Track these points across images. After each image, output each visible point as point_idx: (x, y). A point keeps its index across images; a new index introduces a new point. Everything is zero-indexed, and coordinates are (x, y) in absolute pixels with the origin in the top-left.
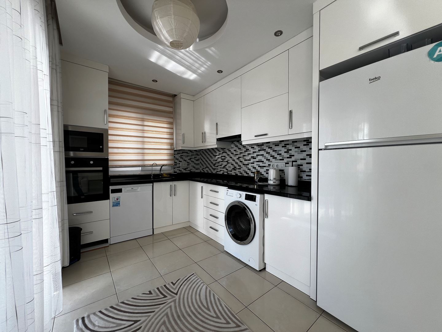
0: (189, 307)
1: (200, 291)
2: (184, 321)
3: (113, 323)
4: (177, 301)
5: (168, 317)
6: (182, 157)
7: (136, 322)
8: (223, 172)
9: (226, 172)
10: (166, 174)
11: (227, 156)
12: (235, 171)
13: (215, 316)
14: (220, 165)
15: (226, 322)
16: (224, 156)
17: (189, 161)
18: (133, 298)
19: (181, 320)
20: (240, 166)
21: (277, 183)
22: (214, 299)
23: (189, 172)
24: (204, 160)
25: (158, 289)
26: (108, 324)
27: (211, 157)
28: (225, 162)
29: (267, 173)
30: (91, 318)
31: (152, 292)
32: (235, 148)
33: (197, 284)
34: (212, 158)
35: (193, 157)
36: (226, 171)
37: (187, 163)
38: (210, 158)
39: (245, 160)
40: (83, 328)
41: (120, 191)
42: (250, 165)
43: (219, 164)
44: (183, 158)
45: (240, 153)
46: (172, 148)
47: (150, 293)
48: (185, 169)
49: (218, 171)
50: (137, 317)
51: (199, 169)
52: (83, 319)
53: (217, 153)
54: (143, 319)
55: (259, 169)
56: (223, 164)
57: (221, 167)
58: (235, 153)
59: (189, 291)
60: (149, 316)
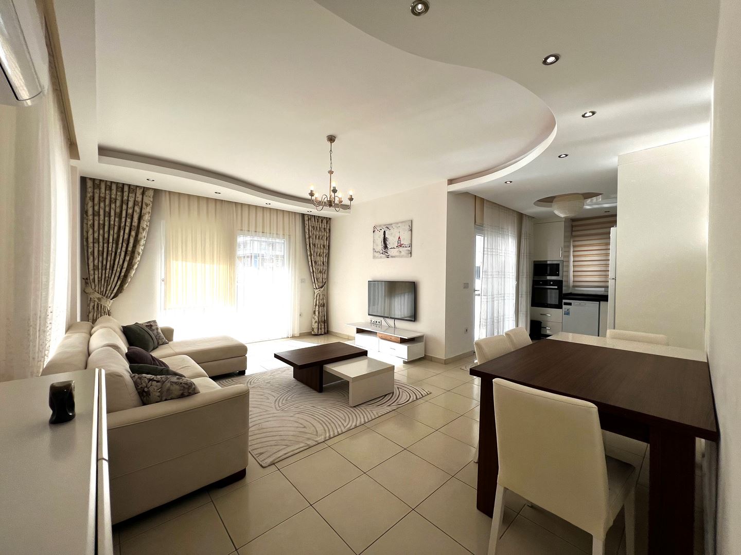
41: (570, 304)
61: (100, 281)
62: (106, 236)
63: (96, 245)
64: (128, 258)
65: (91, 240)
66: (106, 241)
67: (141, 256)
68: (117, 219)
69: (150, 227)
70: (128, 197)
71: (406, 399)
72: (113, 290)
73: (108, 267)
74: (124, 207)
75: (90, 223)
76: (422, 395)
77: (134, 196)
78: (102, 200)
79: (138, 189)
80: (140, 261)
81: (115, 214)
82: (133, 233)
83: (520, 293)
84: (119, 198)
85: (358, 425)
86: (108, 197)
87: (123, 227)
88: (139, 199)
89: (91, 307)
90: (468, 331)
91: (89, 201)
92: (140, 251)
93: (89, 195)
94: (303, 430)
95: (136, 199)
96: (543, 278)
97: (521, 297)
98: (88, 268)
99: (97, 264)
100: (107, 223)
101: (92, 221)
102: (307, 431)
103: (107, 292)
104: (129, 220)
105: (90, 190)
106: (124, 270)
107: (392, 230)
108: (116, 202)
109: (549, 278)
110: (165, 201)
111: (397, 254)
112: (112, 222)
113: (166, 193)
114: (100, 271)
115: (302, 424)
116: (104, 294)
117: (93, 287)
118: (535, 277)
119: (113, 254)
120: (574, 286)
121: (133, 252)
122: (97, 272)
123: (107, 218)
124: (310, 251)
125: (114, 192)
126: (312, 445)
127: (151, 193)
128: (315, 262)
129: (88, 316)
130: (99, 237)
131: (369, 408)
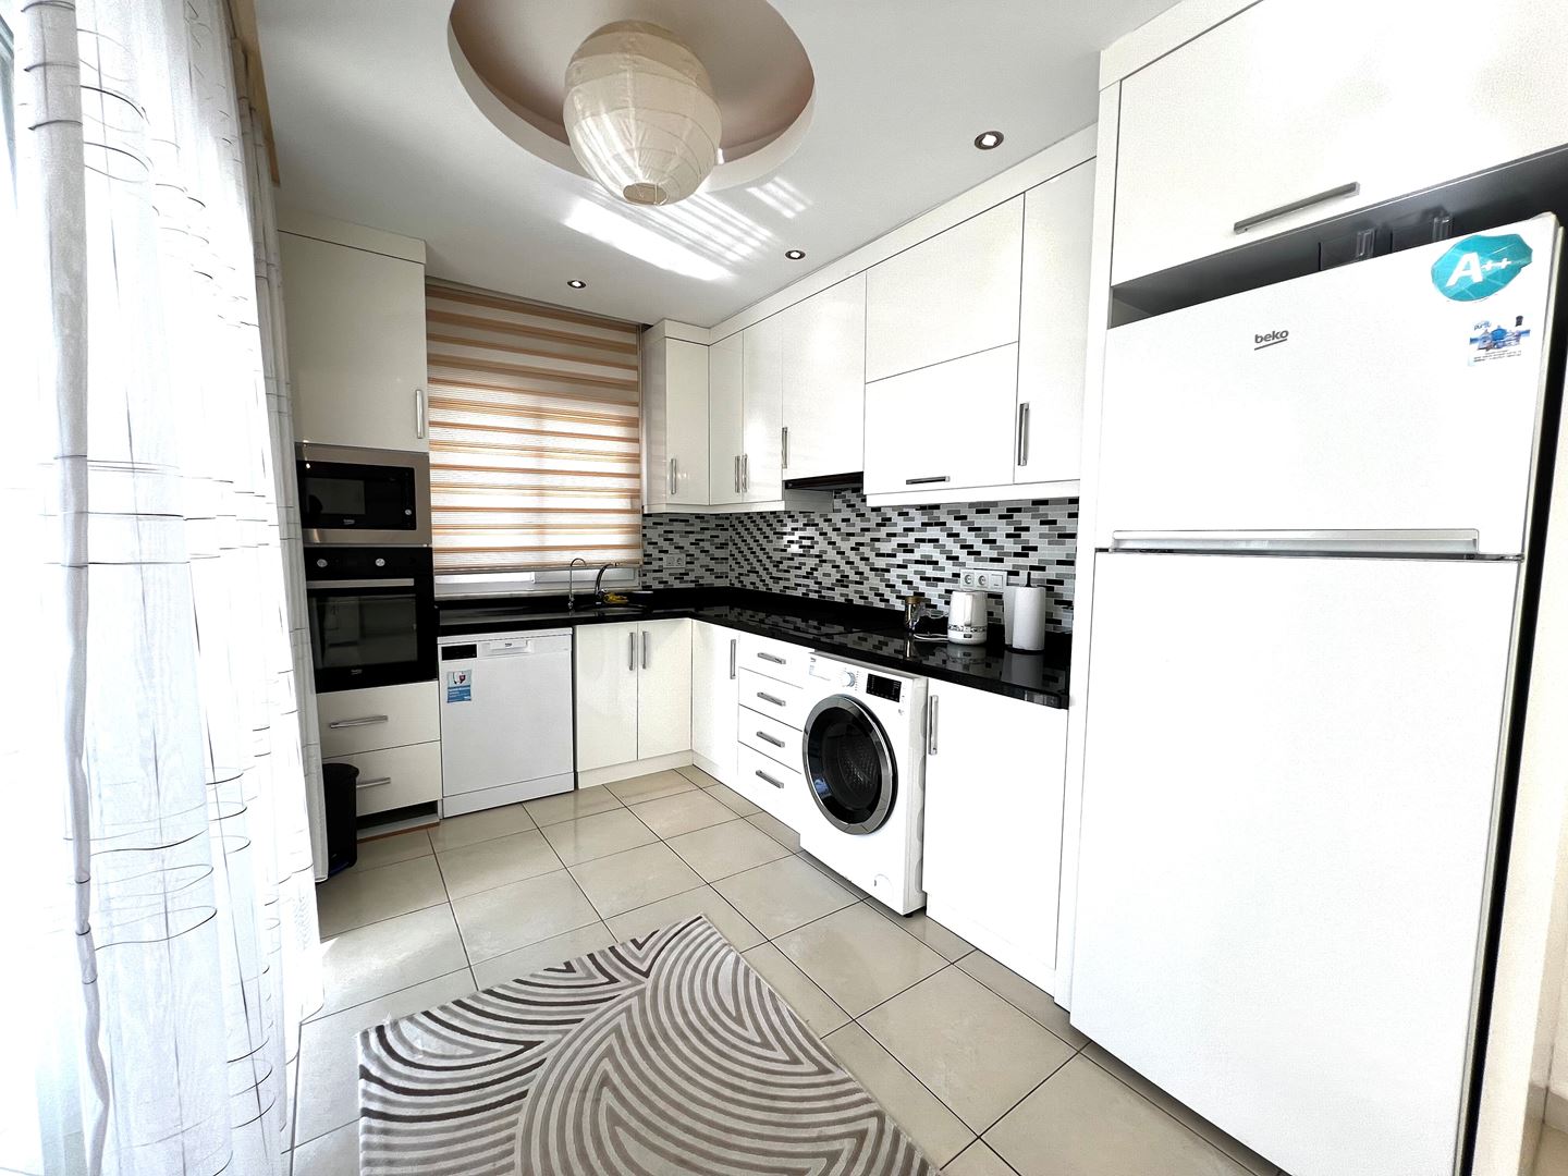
0: (684, 1013)
1: (718, 968)
2: (667, 1050)
3: (466, 1045)
4: (648, 994)
5: (620, 1037)
6: (670, 536)
7: (529, 1045)
8: (804, 590)
9: (816, 592)
10: (616, 594)
11: (818, 538)
12: (844, 590)
13: (758, 1040)
14: (796, 568)
15: (788, 1058)
16: (809, 538)
17: (692, 550)
18: (518, 981)
19: (657, 1048)
20: (862, 573)
21: (977, 637)
22: (760, 993)
23: (693, 585)
24: (744, 549)
25: (591, 956)
26: (450, 1049)
27: (765, 537)
28: (811, 556)
29: (947, 603)
30: (402, 1030)
31: (575, 965)
32: (847, 513)
33: (708, 949)
34: (771, 541)
35: (706, 536)
36: (816, 587)
37: (687, 555)
38: (762, 541)
39: (878, 555)
40: (383, 1054)
41: (470, 651)
42: (895, 572)
43: (791, 563)
44: (672, 540)
45: (863, 530)
46: (638, 507)
47: (569, 968)
48: (680, 577)
49: (788, 588)
50: (532, 1032)
51: (727, 577)
52: (380, 1030)
53: (786, 525)
54: (549, 1039)
55: (922, 587)
56: (805, 564)
57: (798, 572)
58: (845, 528)
59: (684, 968)
60: (567, 1032)
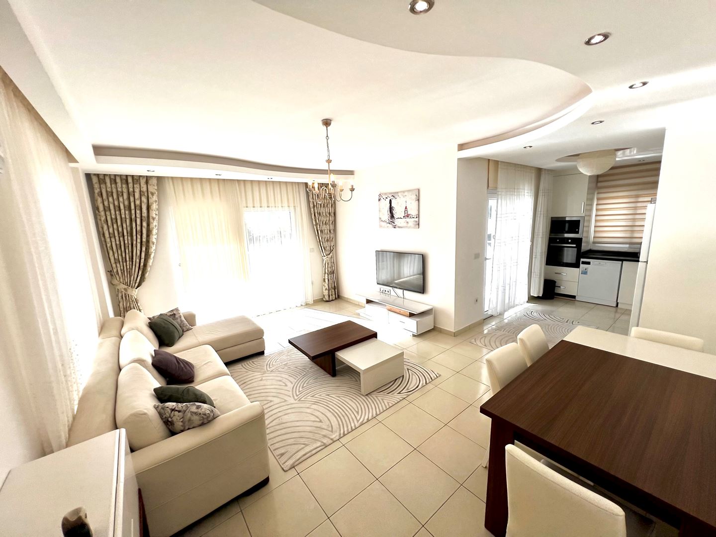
41: (589, 263)
61: (123, 273)
62: (120, 229)
63: (113, 240)
64: (144, 249)
65: (107, 235)
66: (121, 234)
67: (156, 245)
68: (127, 212)
69: (159, 215)
70: (133, 188)
71: (416, 383)
72: (136, 280)
73: (128, 259)
74: (132, 199)
75: (103, 218)
76: (431, 378)
77: (138, 186)
78: (110, 194)
79: (141, 178)
80: (155, 250)
81: (125, 207)
82: (145, 224)
83: (534, 254)
84: (125, 190)
85: (370, 418)
86: (114, 191)
87: (135, 219)
88: (144, 189)
89: (120, 298)
90: (478, 301)
91: (98, 197)
92: (154, 240)
93: (97, 191)
94: (319, 424)
95: (142, 189)
96: (560, 236)
97: (536, 258)
98: (110, 262)
99: (117, 258)
100: (118, 217)
101: (104, 217)
102: (324, 427)
103: (131, 282)
104: (138, 212)
105: (96, 186)
106: (142, 260)
107: (398, 199)
108: (123, 195)
109: (566, 235)
110: (169, 187)
111: (405, 224)
112: (123, 216)
113: (168, 181)
114: (121, 263)
115: (317, 417)
116: (128, 285)
117: (118, 279)
118: (552, 234)
119: (130, 246)
120: (594, 243)
121: (148, 241)
122: (118, 265)
123: (117, 212)
124: (316, 221)
125: (119, 185)
126: (327, 444)
127: (154, 181)
128: (322, 231)
129: (119, 305)
130: (114, 231)
131: (380, 397)
